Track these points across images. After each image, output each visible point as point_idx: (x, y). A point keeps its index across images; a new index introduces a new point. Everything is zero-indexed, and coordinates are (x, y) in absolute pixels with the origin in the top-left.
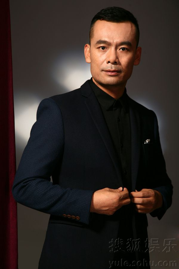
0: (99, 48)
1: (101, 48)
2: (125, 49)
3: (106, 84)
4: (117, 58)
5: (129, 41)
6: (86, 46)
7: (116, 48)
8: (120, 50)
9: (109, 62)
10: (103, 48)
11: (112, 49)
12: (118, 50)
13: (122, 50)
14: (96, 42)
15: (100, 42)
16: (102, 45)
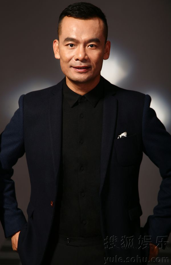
0: (67, 45)
1: (69, 45)
2: (94, 46)
3: (75, 80)
4: (86, 55)
5: (98, 38)
6: (55, 41)
7: (85, 46)
8: (88, 46)
9: (77, 60)
10: (72, 45)
11: (81, 46)
12: (87, 47)
13: (91, 46)
14: (64, 40)
15: (68, 39)
16: (70, 42)
